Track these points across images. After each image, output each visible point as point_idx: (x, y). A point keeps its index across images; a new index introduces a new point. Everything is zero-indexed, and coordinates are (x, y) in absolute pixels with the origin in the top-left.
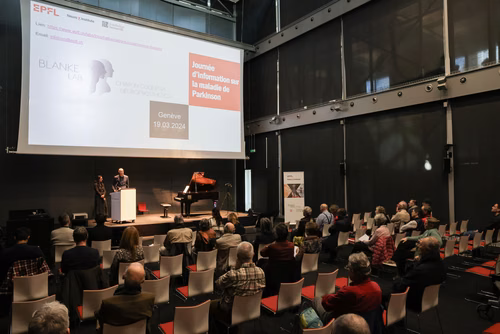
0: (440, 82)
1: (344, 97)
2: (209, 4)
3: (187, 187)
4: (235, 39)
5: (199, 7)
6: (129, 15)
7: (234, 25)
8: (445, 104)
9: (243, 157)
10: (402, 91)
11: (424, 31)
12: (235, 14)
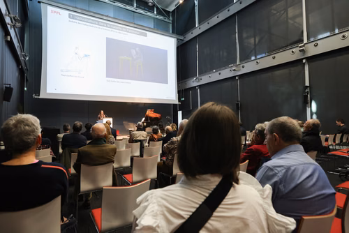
0: (300, 47)
1: (238, 63)
2: (155, 12)
3: (144, 119)
4: (171, 32)
5: (149, 14)
6: (107, 16)
7: (171, 25)
8: (304, 61)
9: (177, 102)
10: (275, 55)
11: (290, 21)
12: (171, 18)
